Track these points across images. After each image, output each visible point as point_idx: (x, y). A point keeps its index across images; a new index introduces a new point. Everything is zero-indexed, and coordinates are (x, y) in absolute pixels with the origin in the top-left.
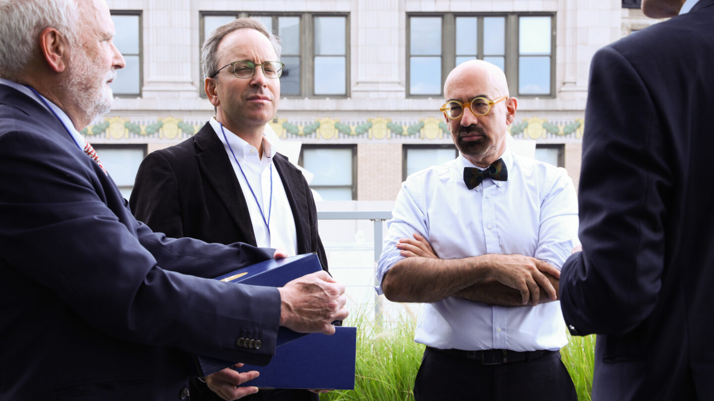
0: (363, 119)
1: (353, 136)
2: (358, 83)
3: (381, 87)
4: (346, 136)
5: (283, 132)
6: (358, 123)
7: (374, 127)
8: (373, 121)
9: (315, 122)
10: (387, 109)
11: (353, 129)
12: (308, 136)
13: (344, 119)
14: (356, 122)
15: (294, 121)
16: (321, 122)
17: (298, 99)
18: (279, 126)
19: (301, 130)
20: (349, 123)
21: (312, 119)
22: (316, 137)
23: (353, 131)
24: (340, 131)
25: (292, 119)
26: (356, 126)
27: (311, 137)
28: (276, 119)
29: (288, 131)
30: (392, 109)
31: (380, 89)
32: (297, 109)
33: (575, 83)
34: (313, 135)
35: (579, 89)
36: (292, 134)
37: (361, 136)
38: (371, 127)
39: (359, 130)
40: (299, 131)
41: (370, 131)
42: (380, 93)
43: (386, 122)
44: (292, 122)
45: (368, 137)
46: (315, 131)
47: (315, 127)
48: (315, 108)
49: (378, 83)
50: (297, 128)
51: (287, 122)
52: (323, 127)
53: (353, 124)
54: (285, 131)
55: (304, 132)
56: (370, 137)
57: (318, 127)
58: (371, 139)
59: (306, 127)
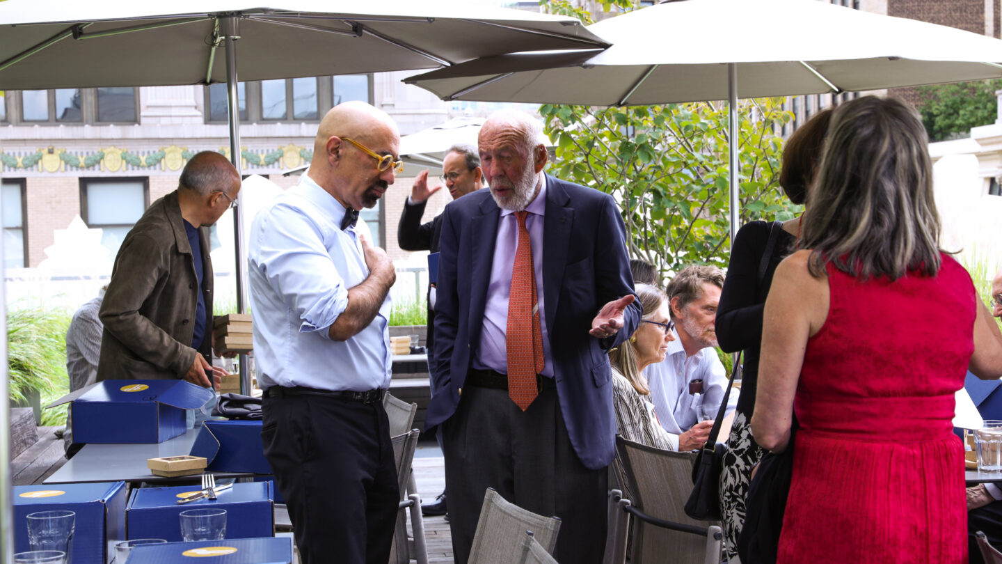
0: (156, 148)
1: (143, 167)
2: (148, 107)
3: (174, 112)
4: (136, 168)
5: (60, 164)
6: (149, 153)
7: (168, 157)
8: (166, 150)
9: (99, 152)
10: (182, 136)
11: (143, 159)
12: (91, 168)
13: (133, 149)
14: (146, 151)
15: (74, 152)
16: (104, 151)
17: (77, 126)
18: (55, 157)
19: (82, 161)
20: (138, 153)
21: (96, 149)
22: (100, 169)
23: (143, 163)
24: (128, 162)
25: (71, 150)
26: (146, 156)
27: (94, 170)
28: (53, 149)
29: (66, 163)
30: (187, 136)
31: (173, 114)
32: (76, 137)
33: (393, 105)
34: (97, 167)
35: (397, 112)
36: (72, 166)
37: (152, 167)
38: (163, 157)
39: (150, 161)
40: (80, 163)
41: (163, 161)
42: (173, 118)
43: (181, 151)
44: (71, 153)
45: (161, 169)
46: (99, 162)
47: (98, 158)
48: (98, 136)
49: (171, 107)
50: (77, 159)
51: (65, 152)
52: (108, 157)
53: (143, 154)
54: (63, 163)
55: (86, 164)
56: (163, 168)
57: (102, 157)
58: (164, 171)
59: (88, 159)
